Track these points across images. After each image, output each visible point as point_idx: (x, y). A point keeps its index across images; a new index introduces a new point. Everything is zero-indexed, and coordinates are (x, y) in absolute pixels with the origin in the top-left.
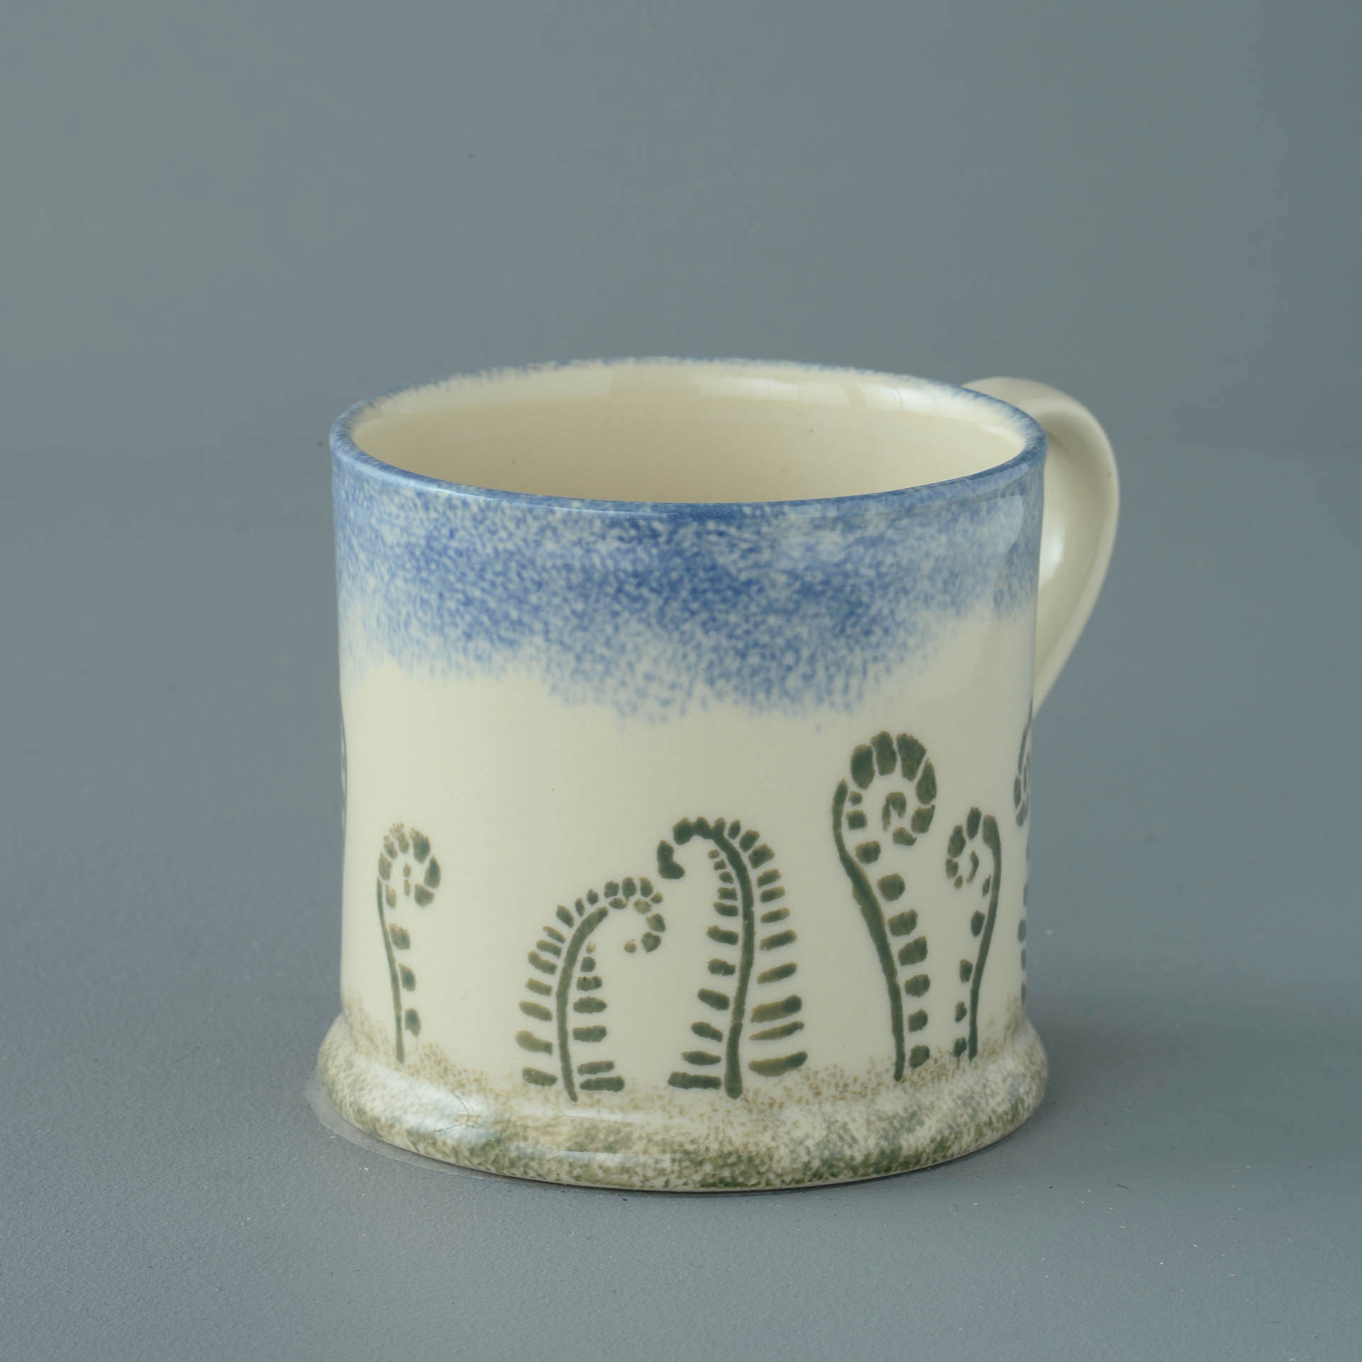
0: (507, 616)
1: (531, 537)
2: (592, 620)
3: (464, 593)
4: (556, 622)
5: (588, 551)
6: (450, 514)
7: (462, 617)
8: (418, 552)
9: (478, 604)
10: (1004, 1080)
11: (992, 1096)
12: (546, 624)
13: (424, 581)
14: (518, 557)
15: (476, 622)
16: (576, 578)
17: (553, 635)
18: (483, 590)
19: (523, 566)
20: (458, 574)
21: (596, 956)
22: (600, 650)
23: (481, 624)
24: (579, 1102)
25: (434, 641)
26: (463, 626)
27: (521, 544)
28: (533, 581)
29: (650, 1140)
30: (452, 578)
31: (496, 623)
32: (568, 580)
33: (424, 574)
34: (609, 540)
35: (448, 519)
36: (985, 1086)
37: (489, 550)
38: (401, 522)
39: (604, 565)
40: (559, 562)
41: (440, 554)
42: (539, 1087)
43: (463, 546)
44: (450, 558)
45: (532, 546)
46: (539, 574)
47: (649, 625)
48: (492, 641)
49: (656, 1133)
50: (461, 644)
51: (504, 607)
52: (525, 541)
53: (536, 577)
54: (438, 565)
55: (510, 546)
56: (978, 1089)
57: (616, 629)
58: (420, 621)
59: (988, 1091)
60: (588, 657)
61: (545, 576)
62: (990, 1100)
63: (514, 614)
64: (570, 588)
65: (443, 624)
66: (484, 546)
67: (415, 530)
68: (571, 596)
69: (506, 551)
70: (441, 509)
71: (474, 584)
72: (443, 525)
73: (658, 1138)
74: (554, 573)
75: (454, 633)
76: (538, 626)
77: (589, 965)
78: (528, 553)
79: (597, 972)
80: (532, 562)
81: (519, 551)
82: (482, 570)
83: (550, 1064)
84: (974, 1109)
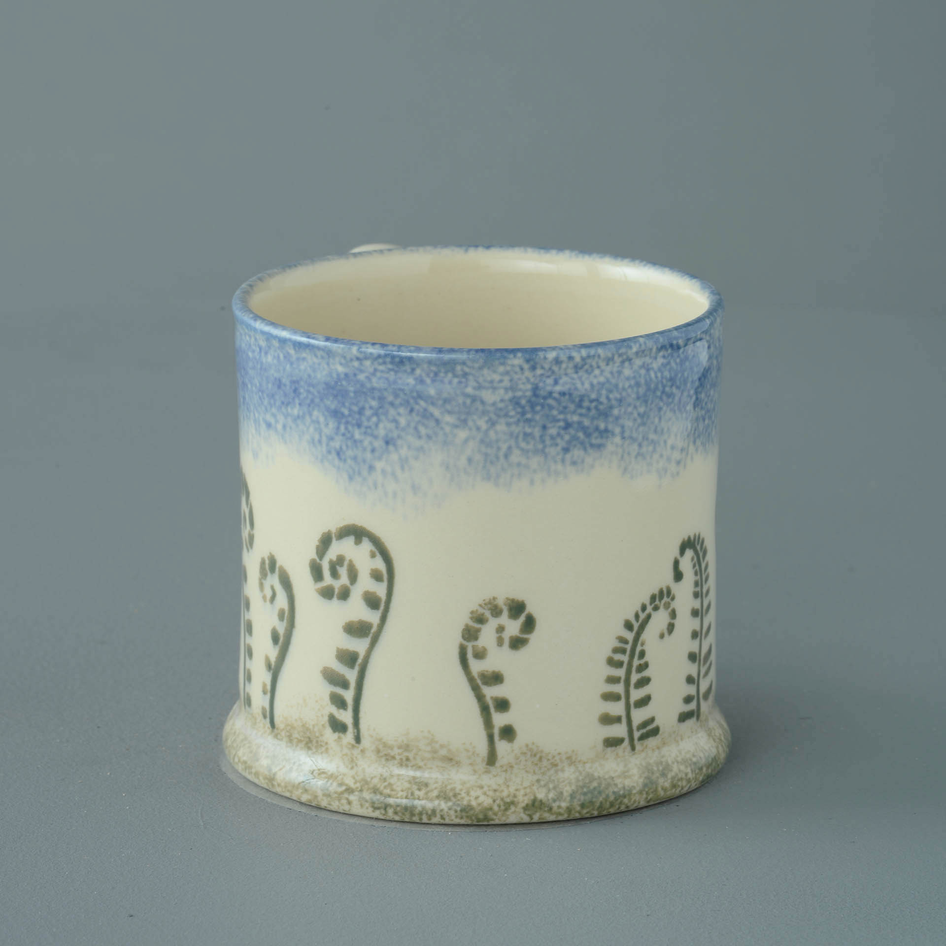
0: (597, 429)
1: (615, 369)
2: (648, 417)
3: (565, 420)
4: (629, 423)
5: (648, 370)
6: (555, 368)
7: (562, 438)
8: (523, 402)
9: (576, 426)
12: (623, 427)
13: (528, 421)
14: (607, 385)
15: (575, 438)
16: (642, 390)
17: (627, 434)
18: (581, 415)
19: (610, 391)
20: (561, 408)
21: (645, 648)
22: (652, 436)
23: (578, 438)
24: (636, 751)
25: (535, 461)
26: (562, 443)
27: (609, 375)
28: (616, 399)
29: (678, 762)
30: (555, 412)
31: (588, 435)
32: (638, 393)
33: (529, 416)
34: (658, 359)
35: (553, 372)
37: (587, 386)
38: (506, 383)
39: (656, 377)
40: (633, 382)
41: (545, 398)
42: (613, 748)
43: (565, 388)
44: (555, 399)
45: (616, 375)
46: (621, 394)
47: (675, 412)
48: (585, 449)
49: (677, 756)
50: (560, 457)
51: (595, 422)
52: (612, 373)
53: (618, 396)
54: (543, 406)
55: (602, 379)
57: (660, 419)
58: (522, 450)
60: (645, 443)
61: (624, 394)
63: (602, 426)
64: (638, 398)
65: (545, 447)
66: (583, 384)
67: (521, 386)
68: (638, 404)
69: (599, 383)
70: (547, 366)
71: (574, 412)
72: (548, 377)
73: (679, 759)
74: (630, 390)
75: (552, 451)
76: (617, 430)
77: (642, 654)
78: (613, 381)
79: (647, 658)
80: (616, 386)
81: (608, 381)
82: (581, 400)
83: (620, 731)
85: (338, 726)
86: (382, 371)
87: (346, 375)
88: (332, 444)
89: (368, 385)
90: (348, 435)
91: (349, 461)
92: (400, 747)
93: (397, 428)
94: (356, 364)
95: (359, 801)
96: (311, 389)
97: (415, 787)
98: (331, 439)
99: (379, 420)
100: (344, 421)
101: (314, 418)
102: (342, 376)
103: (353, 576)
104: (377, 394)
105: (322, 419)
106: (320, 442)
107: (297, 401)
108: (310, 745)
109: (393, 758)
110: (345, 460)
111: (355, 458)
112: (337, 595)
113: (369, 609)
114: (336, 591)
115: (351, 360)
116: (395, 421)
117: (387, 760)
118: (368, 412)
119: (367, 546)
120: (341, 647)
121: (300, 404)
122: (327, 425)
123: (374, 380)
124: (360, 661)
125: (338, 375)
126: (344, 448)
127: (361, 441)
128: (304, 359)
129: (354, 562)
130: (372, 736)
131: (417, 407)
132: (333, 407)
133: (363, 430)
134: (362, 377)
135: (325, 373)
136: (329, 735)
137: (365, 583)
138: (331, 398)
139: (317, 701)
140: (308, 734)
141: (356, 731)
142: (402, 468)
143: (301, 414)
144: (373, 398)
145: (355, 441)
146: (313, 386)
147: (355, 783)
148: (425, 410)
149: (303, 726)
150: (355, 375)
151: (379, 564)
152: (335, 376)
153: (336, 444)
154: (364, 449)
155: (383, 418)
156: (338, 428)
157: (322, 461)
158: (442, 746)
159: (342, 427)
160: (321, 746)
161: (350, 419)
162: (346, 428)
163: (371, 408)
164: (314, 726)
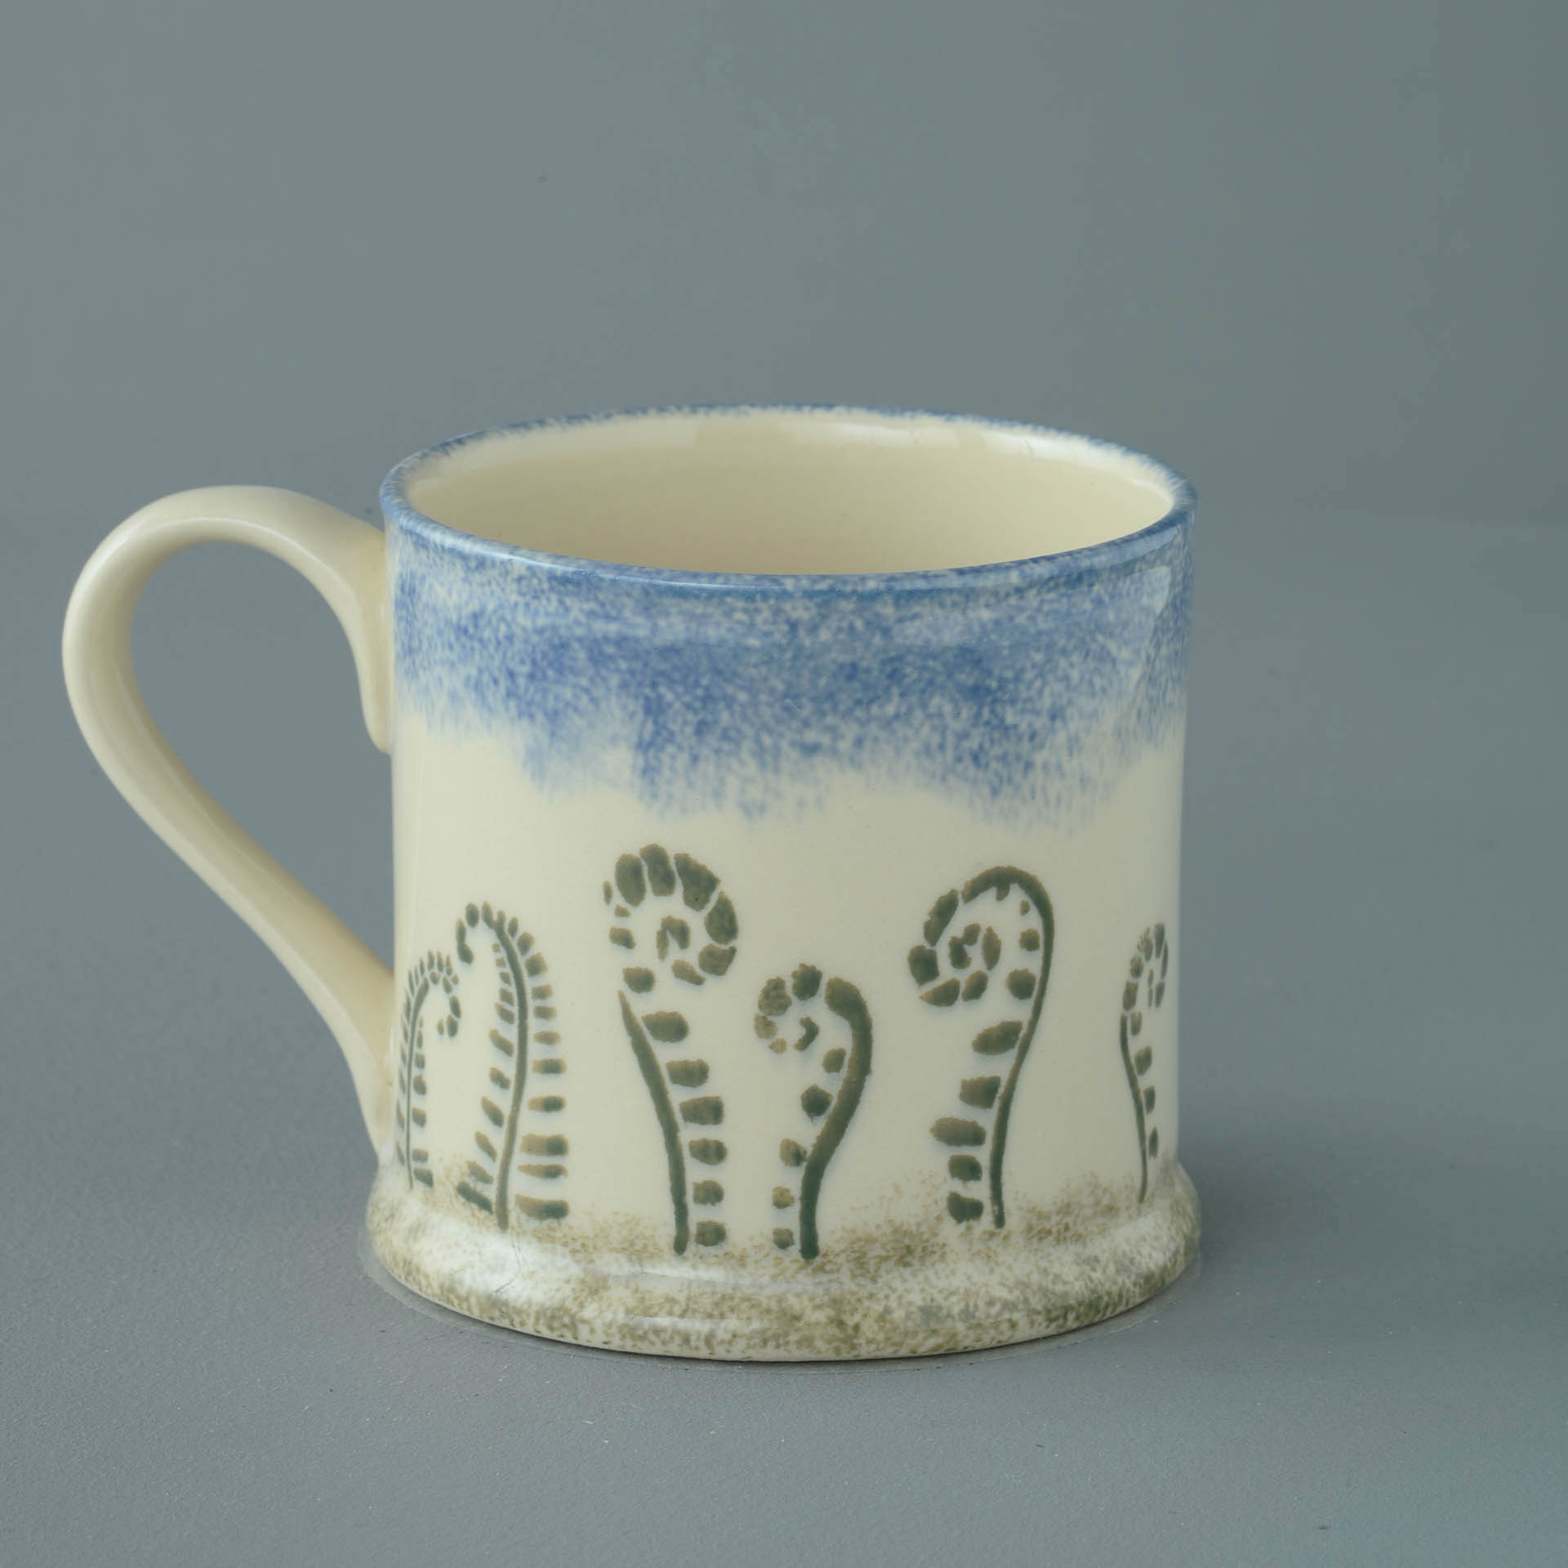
85: (964, 1210)
86: (1051, 601)
87: (997, 623)
88: (966, 744)
89: (1032, 630)
90: (995, 722)
91: (994, 765)
92: (1058, 1213)
93: (1068, 688)
94: (1013, 601)
95: (1028, 1316)
96: (931, 663)
97: (1087, 1268)
98: (964, 736)
99: (1045, 683)
100: (989, 699)
101: (932, 709)
102: (990, 626)
103: (993, 953)
104: (1044, 639)
105: (948, 708)
106: (942, 747)
107: (895, 691)
108: (908, 1259)
109: (1049, 1232)
110: (987, 765)
111: (1003, 758)
112: (963, 994)
113: (1017, 999)
114: (963, 987)
115: (1008, 595)
116: (1067, 678)
117: (1041, 1239)
118: (1029, 675)
119: (1016, 896)
120: (968, 1078)
121: (902, 695)
122: (957, 715)
123: (1040, 619)
124: (1001, 1090)
125: (983, 626)
126: (987, 745)
127: (1015, 727)
128: (916, 616)
129: (995, 931)
130: (1020, 1209)
131: (1094, 646)
132: (971, 682)
133: (1019, 706)
134: (1021, 619)
135: (957, 629)
136: (951, 1230)
137: (1014, 959)
138: (968, 669)
139: (923, 1182)
140: (907, 1241)
141: (996, 1208)
142: (1071, 753)
143: (903, 709)
144: (1038, 650)
145: (1007, 729)
146: (934, 657)
147: (1011, 1291)
148: (1103, 647)
149: (896, 1231)
150: (1011, 619)
151: (1034, 921)
152: (976, 629)
153: (973, 743)
154: (1020, 738)
155: (1050, 678)
156: (978, 715)
157: (943, 779)
158: (1105, 1191)
159: (986, 713)
160: (933, 1252)
161: (999, 694)
162: (993, 712)
163: (1034, 666)
164: (919, 1225)
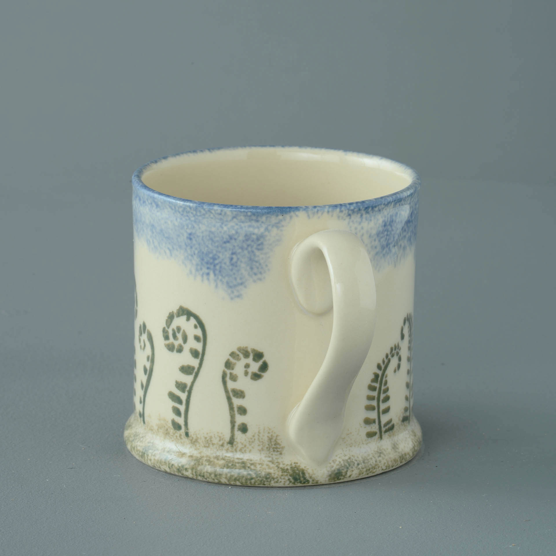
10: (149, 443)
11: (140, 442)
36: (142, 437)
56: (141, 436)
59: (141, 439)
62: (139, 442)
84: (134, 439)
